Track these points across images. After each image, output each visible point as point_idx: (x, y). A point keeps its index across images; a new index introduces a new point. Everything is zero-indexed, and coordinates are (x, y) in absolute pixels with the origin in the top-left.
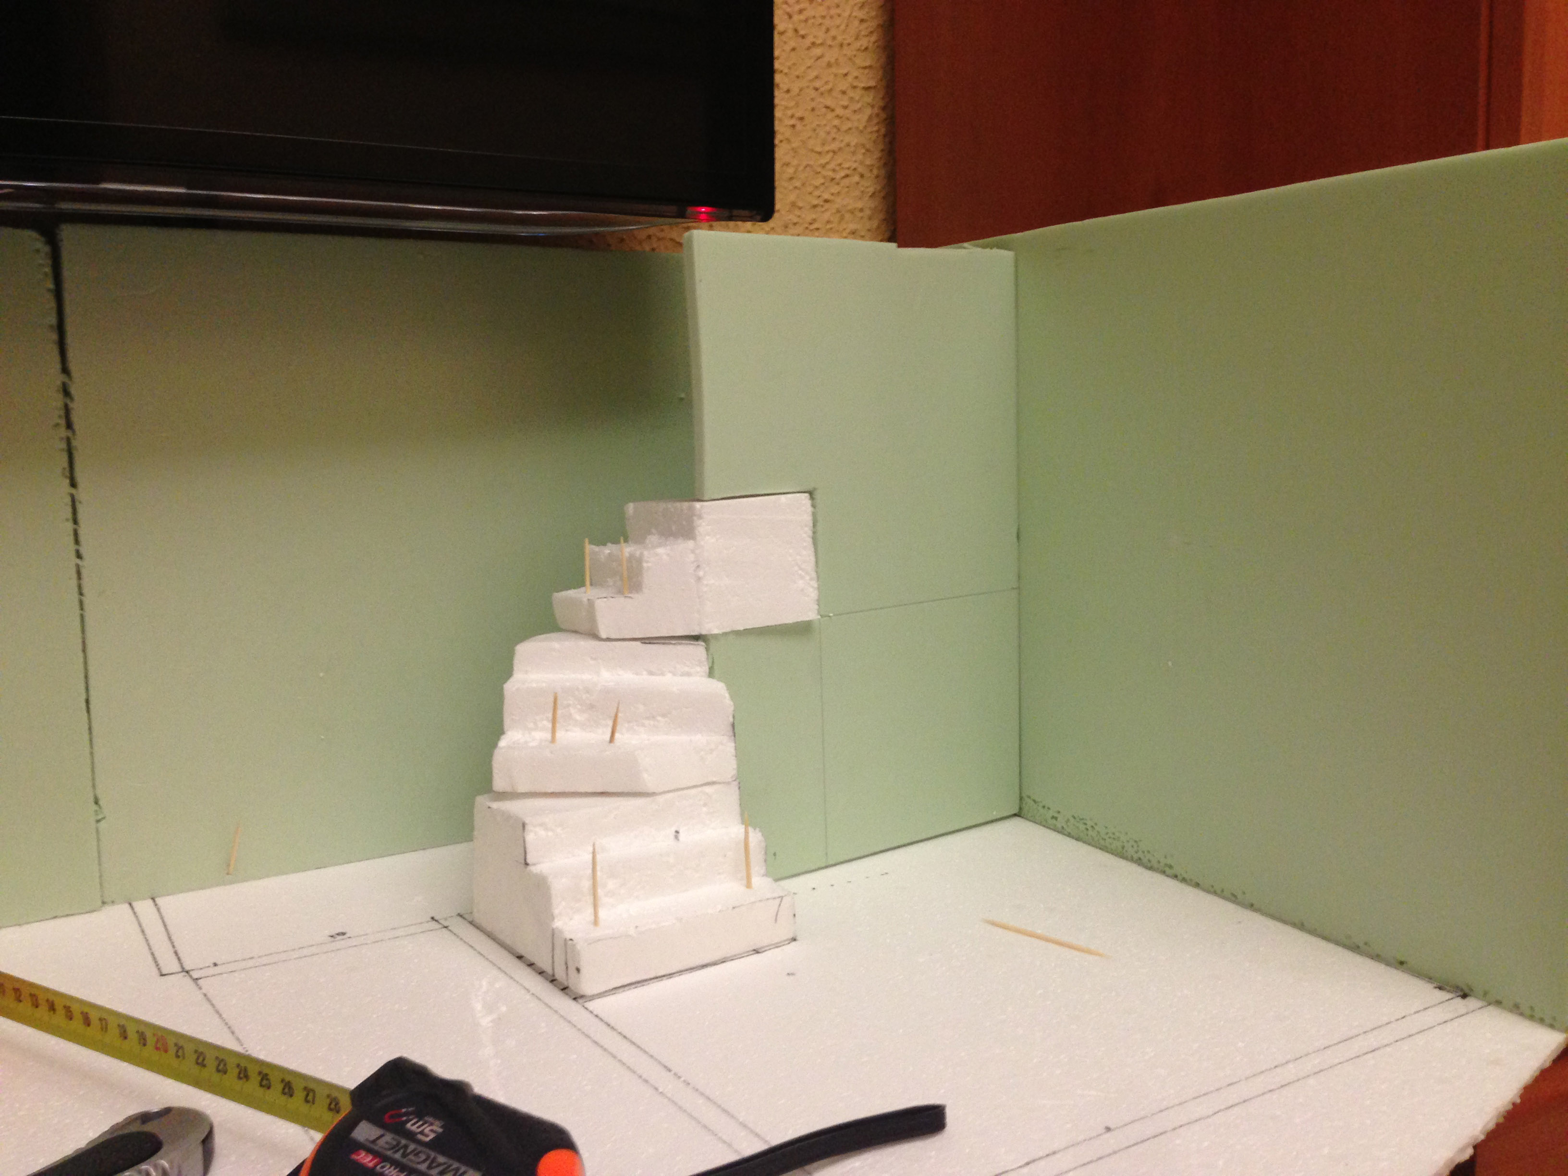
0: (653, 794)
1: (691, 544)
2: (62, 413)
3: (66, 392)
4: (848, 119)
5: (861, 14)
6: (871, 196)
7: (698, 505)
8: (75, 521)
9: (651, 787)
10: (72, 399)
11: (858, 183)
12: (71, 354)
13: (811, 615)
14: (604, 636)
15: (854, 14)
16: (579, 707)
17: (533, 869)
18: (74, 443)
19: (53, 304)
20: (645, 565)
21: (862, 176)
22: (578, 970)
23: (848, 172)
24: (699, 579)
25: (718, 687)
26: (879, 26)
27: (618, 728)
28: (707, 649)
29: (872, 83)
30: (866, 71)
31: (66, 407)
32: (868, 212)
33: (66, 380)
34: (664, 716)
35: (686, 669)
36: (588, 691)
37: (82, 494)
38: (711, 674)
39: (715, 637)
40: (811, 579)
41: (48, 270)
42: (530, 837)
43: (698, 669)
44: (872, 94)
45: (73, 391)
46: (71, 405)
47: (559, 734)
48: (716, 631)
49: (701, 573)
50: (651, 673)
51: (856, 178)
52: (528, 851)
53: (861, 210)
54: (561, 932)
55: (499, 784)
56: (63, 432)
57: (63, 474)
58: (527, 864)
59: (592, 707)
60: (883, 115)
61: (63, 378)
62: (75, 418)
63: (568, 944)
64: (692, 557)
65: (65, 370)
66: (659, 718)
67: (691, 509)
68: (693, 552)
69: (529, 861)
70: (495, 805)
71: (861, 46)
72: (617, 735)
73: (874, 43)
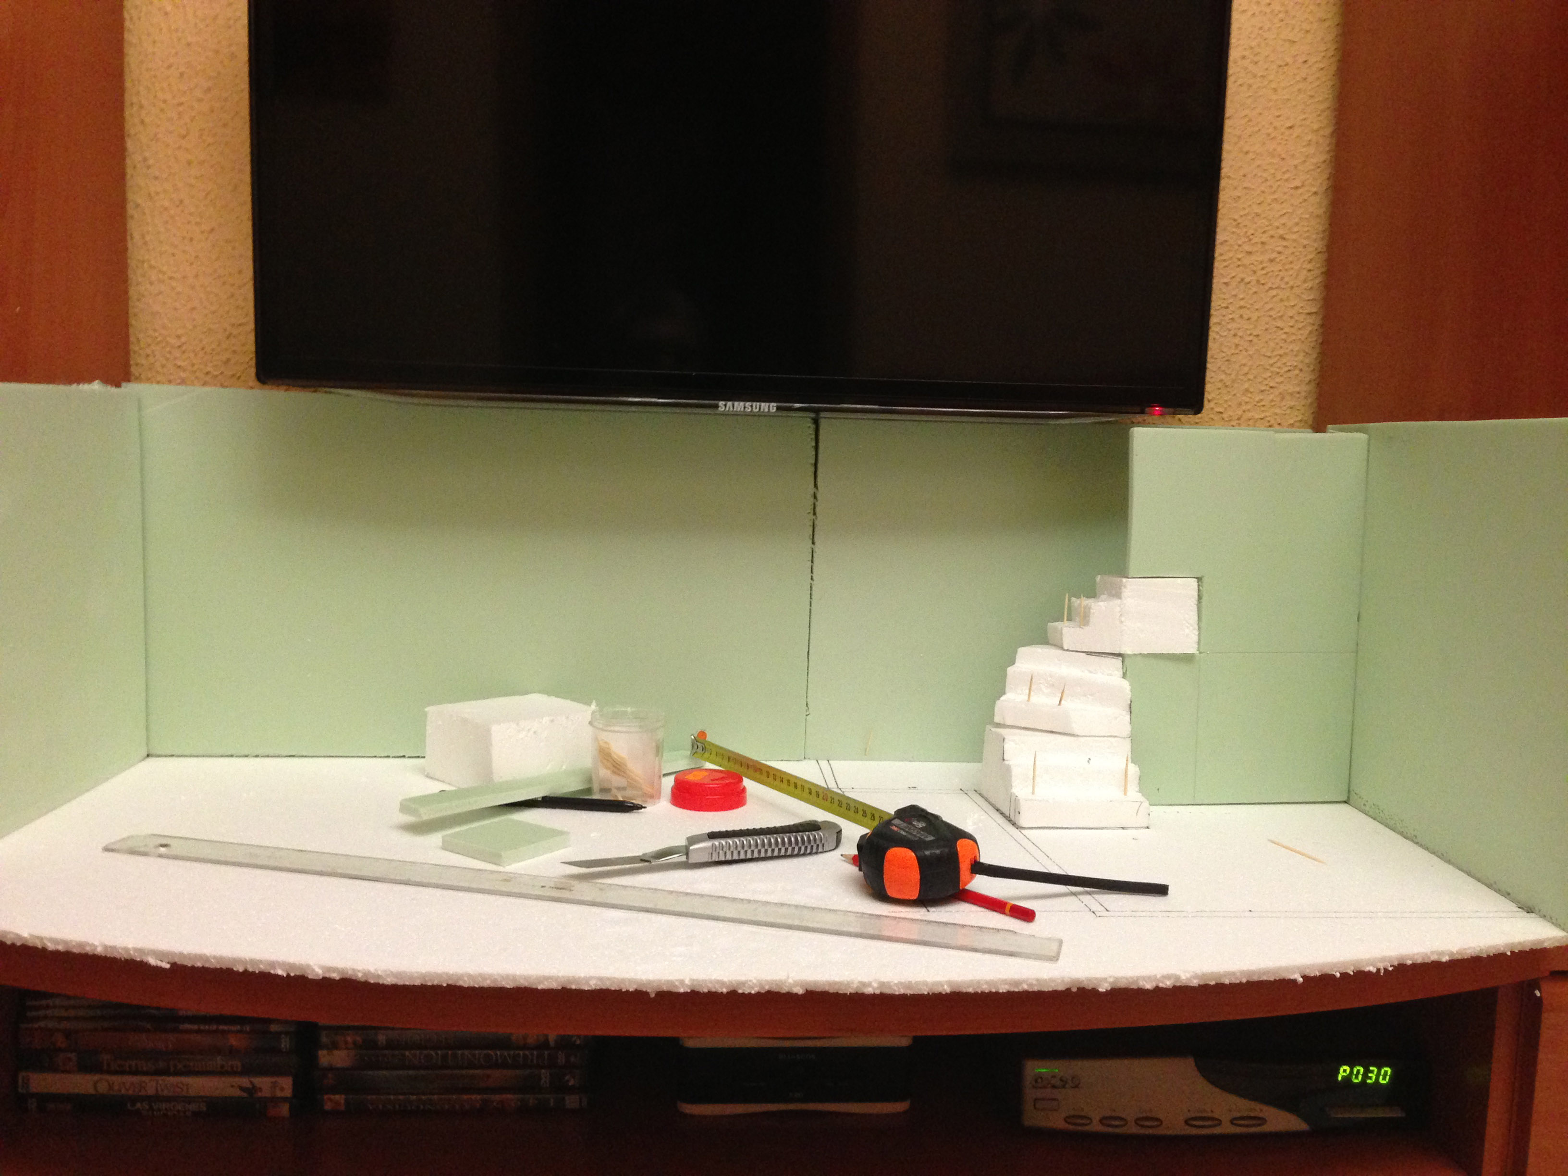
0: (1078, 736)
1: (1118, 601)
2: (812, 507)
3: (815, 497)
4: (1294, 334)
5: (1309, 266)
6: (1307, 384)
7: (1124, 580)
8: (812, 562)
9: (1076, 732)
10: (817, 501)
11: (1297, 375)
12: (819, 480)
13: (1193, 650)
14: (1066, 649)
15: (1303, 267)
16: (1046, 685)
17: (1006, 762)
18: (816, 522)
19: (814, 453)
20: (1092, 611)
21: (1301, 370)
22: (1019, 813)
23: (1290, 368)
24: (1122, 622)
25: (1126, 684)
26: (1322, 273)
27: (1064, 697)
28: (1123, 662)
29: (1314, 310)
30: (1311, 302)
31: (814, 504)
32: (1303, 394)
33: (816, 491)
34: (1091, 695)
35: (1110, 672)
36: (1051, 676)
37: (818, 548)
38: (1124, 676)
39: (1129, 656)
40: (1194, 629)
41: (813, 436)
42: (1007, 746)
43: (1116, 672)
44: (1314, 316)
45: (818, 496)
46: (816, 503)
47: (1032, 698)
48: (1129, 652)
49: (1123, 619)
50: (1091, 672)
51: (1297, 372)
52: (1005, 753)
53: (1299, 393)
54: (1014, 794)
55: (997, 719)
56: (811, 516)
57: (810, 537)
58: (1004, 760)
59: (1053, 685)
60: (1321, 331)
61: (814, 490)
62: (818, 510)
63: (1016, 800)
64: (1118, 609)
65: (816, 486)
66: (1089, 696)
67: (1122, 581)
68: (1120, 606)
69: (1005, 758)
70: (993, 730)
71: (1308, 286)
72: (1063, 702)
73: (1317, 284)
